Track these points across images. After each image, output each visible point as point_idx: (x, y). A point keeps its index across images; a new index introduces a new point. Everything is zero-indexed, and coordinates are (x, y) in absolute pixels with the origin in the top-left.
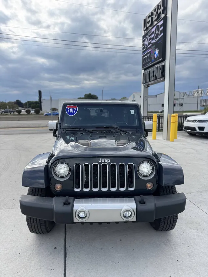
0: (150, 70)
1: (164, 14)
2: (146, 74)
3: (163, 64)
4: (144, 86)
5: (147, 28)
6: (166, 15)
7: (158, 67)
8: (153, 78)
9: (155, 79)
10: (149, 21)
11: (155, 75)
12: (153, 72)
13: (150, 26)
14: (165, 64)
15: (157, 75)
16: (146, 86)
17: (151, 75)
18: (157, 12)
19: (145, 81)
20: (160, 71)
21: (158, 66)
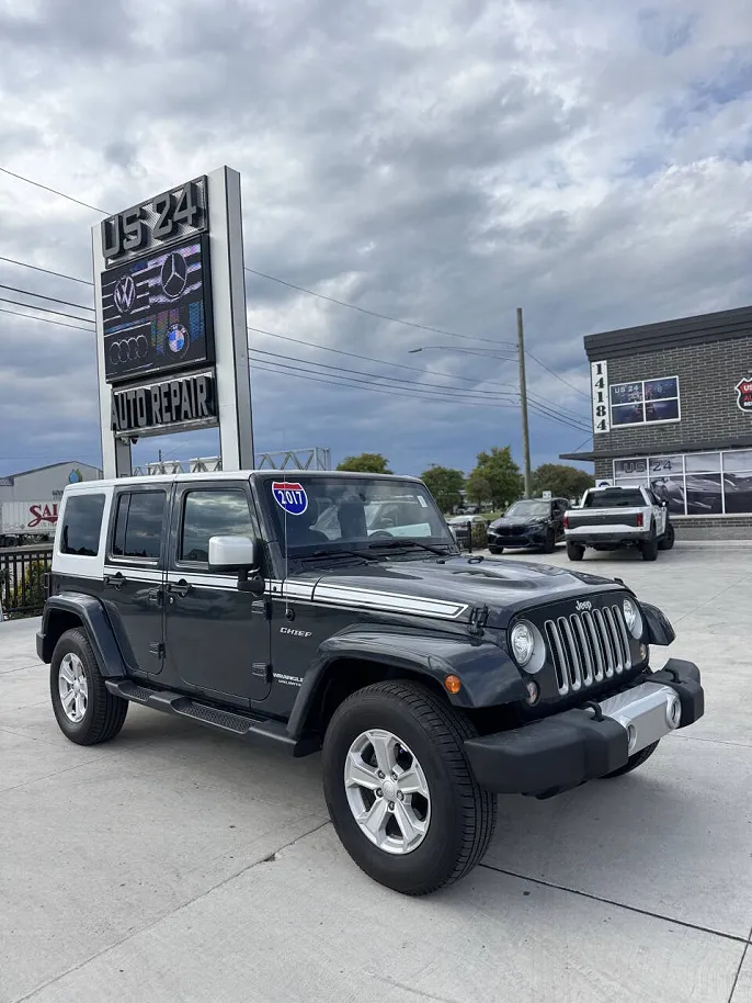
0: (148, 387)
1: (196, 227)
2: (131, 398)
3: (209, 375)
4: (117, 440)
5: (122, 252)
6: (208, 231)
7: (188, 382)
8: (167, 416)
9: (178, 418)
10: (135, 233)
11: (178, 408)
12: (168, 395)
13: (134, 249)
14: (216, 374)
15: (185, 406)
16: (126, 440)
17: (155, 407)
18: (170, 215)
19: (124, 424)
20: (202, 397)
21: (188, 378)
